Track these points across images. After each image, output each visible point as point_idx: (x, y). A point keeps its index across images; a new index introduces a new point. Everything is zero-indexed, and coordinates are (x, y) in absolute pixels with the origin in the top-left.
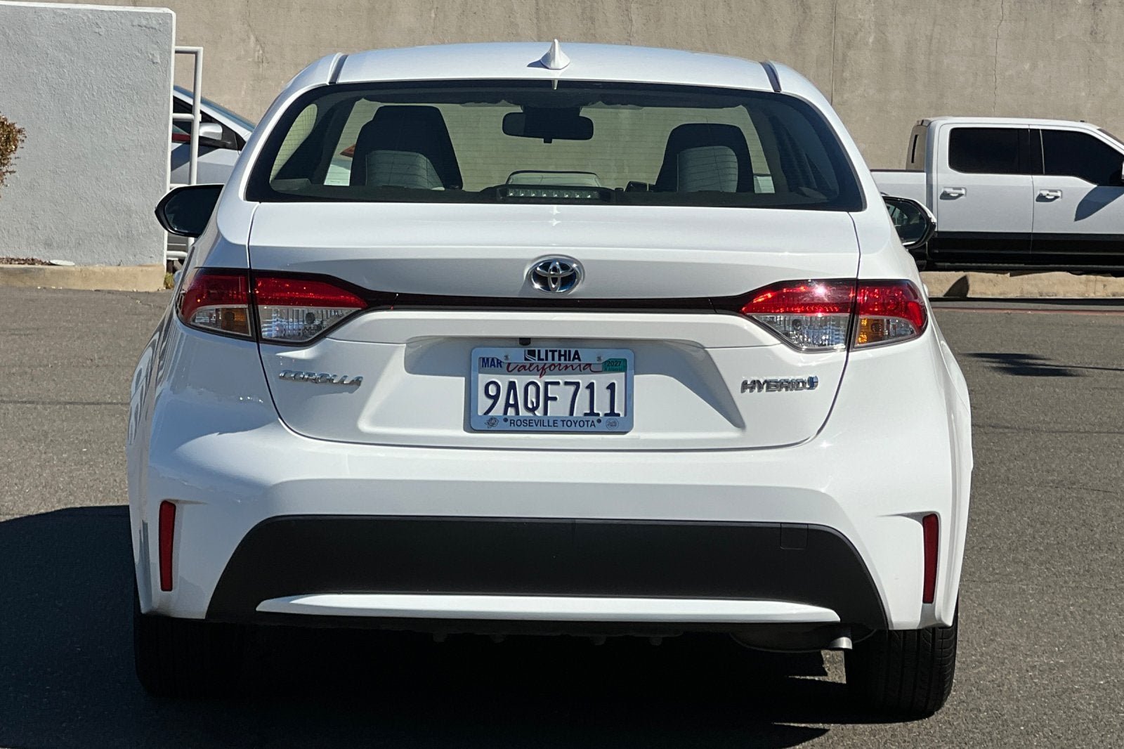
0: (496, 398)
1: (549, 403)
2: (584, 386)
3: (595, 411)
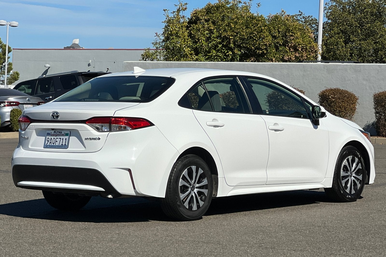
1: (56, 142)
2: (62, 139)
3: (63, 144)
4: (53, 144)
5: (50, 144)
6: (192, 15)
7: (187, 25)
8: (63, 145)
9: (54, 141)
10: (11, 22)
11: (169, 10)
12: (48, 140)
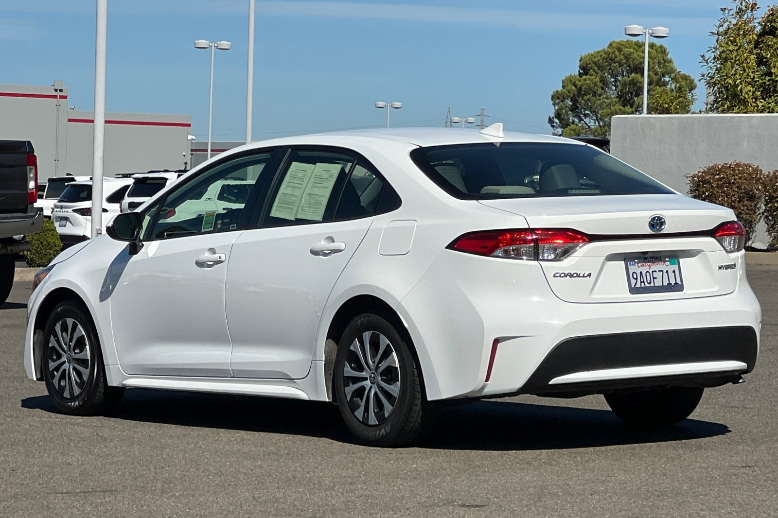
0: (636, 279)
1: (655, 280)
2: (665, 271)
3: (671, 282)
4: (650, 283)
5: (643, 284)
6: (764, 19)
7: (756, 39)
8: (671, 284)
9: (649, 278)
10: (653, 28)
11: (731, 9)
12: (635, 277)
